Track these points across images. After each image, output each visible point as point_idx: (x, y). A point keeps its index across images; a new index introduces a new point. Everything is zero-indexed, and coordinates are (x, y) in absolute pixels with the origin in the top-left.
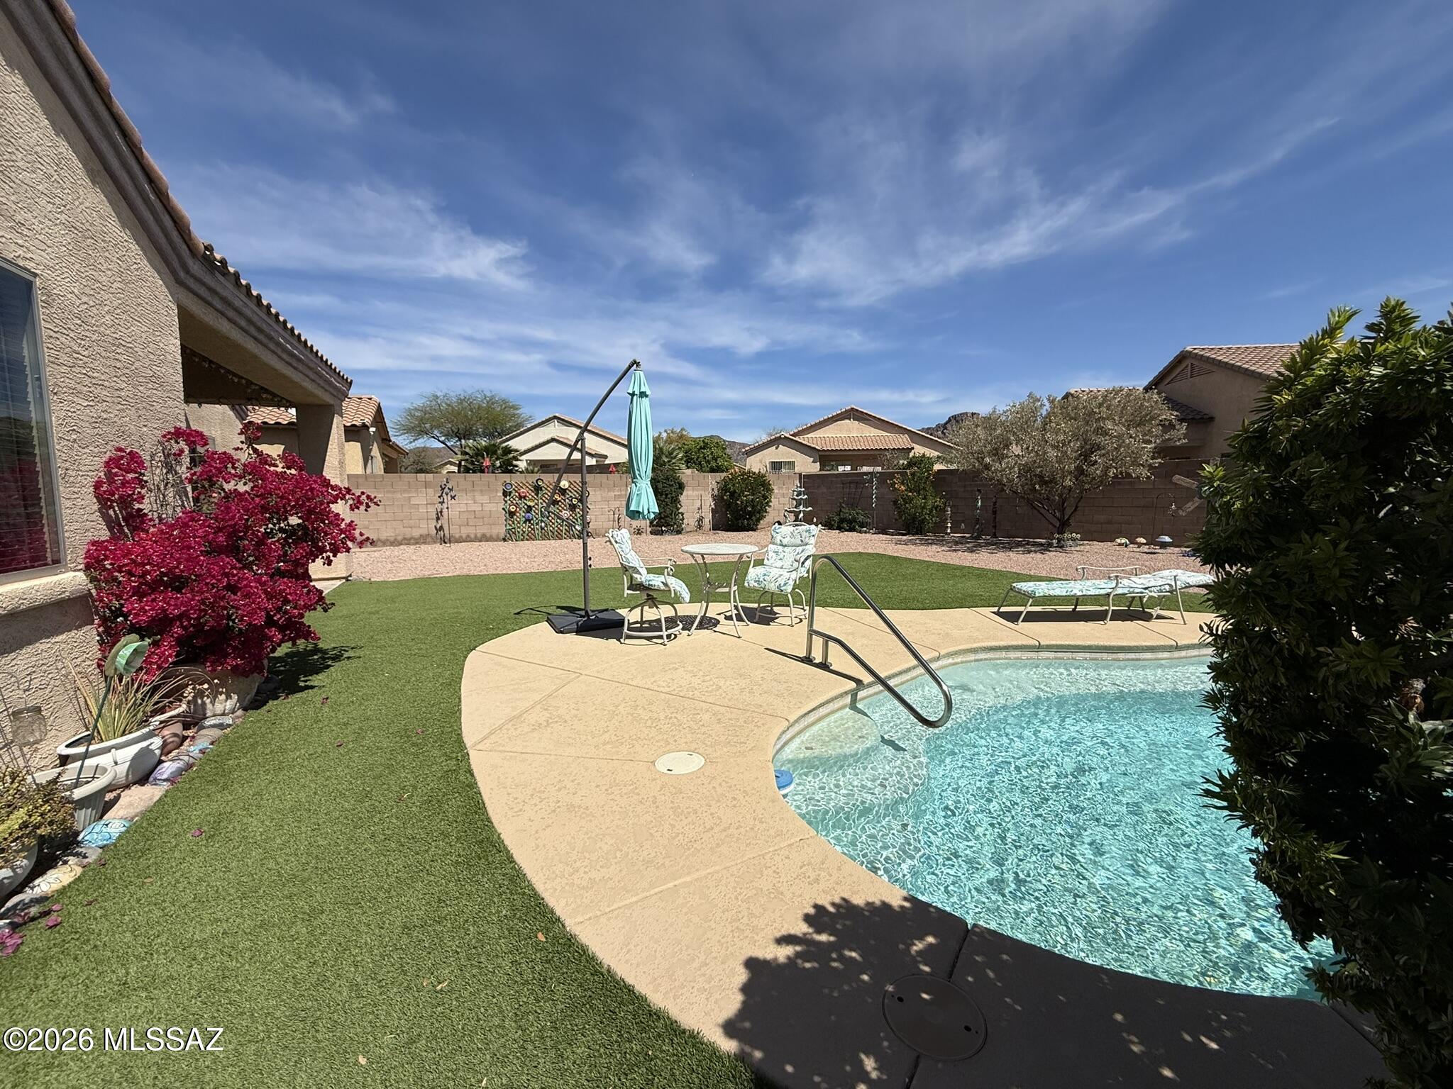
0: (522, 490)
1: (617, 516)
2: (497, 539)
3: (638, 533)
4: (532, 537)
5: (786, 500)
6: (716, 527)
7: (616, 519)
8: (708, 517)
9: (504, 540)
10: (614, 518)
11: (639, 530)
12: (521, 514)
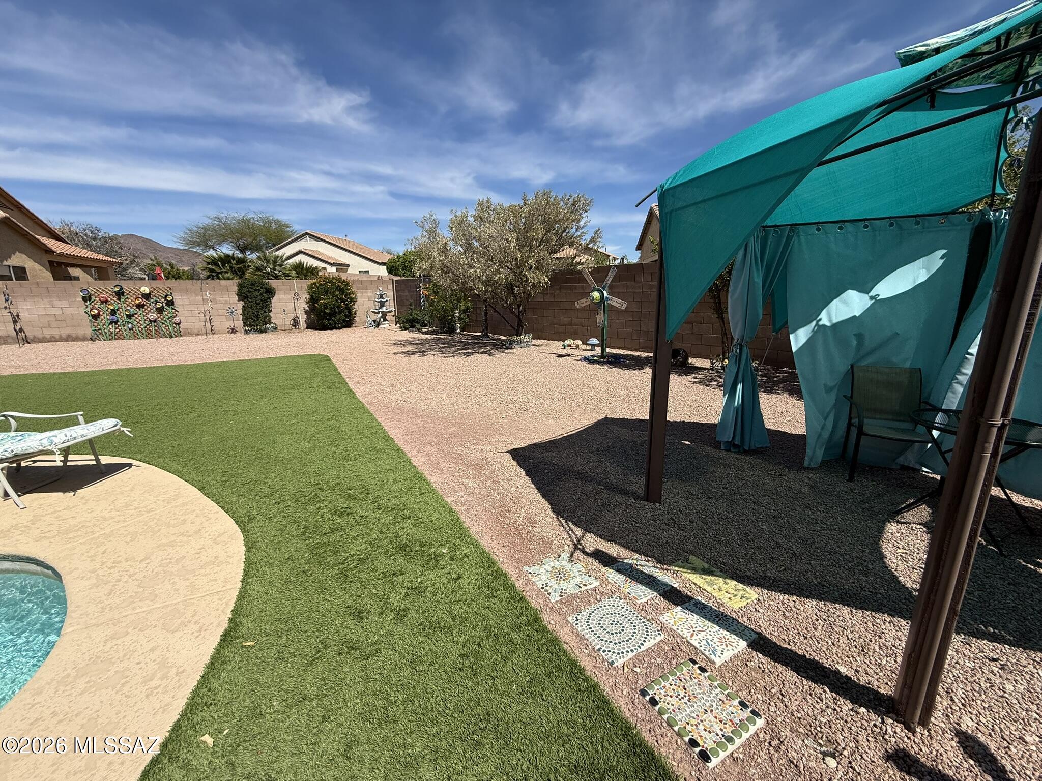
0: (102, 295)
1: (208, 318)
2: (84, 339)
3: (232, 332)
4: (118, 337)
5: (371, 304)
6: (311, 326)
7: (208, 320)
8: (302, 319)
9: (91, 339)
10: (205, 319)
11: (233, 329)
12: (105, 317)
